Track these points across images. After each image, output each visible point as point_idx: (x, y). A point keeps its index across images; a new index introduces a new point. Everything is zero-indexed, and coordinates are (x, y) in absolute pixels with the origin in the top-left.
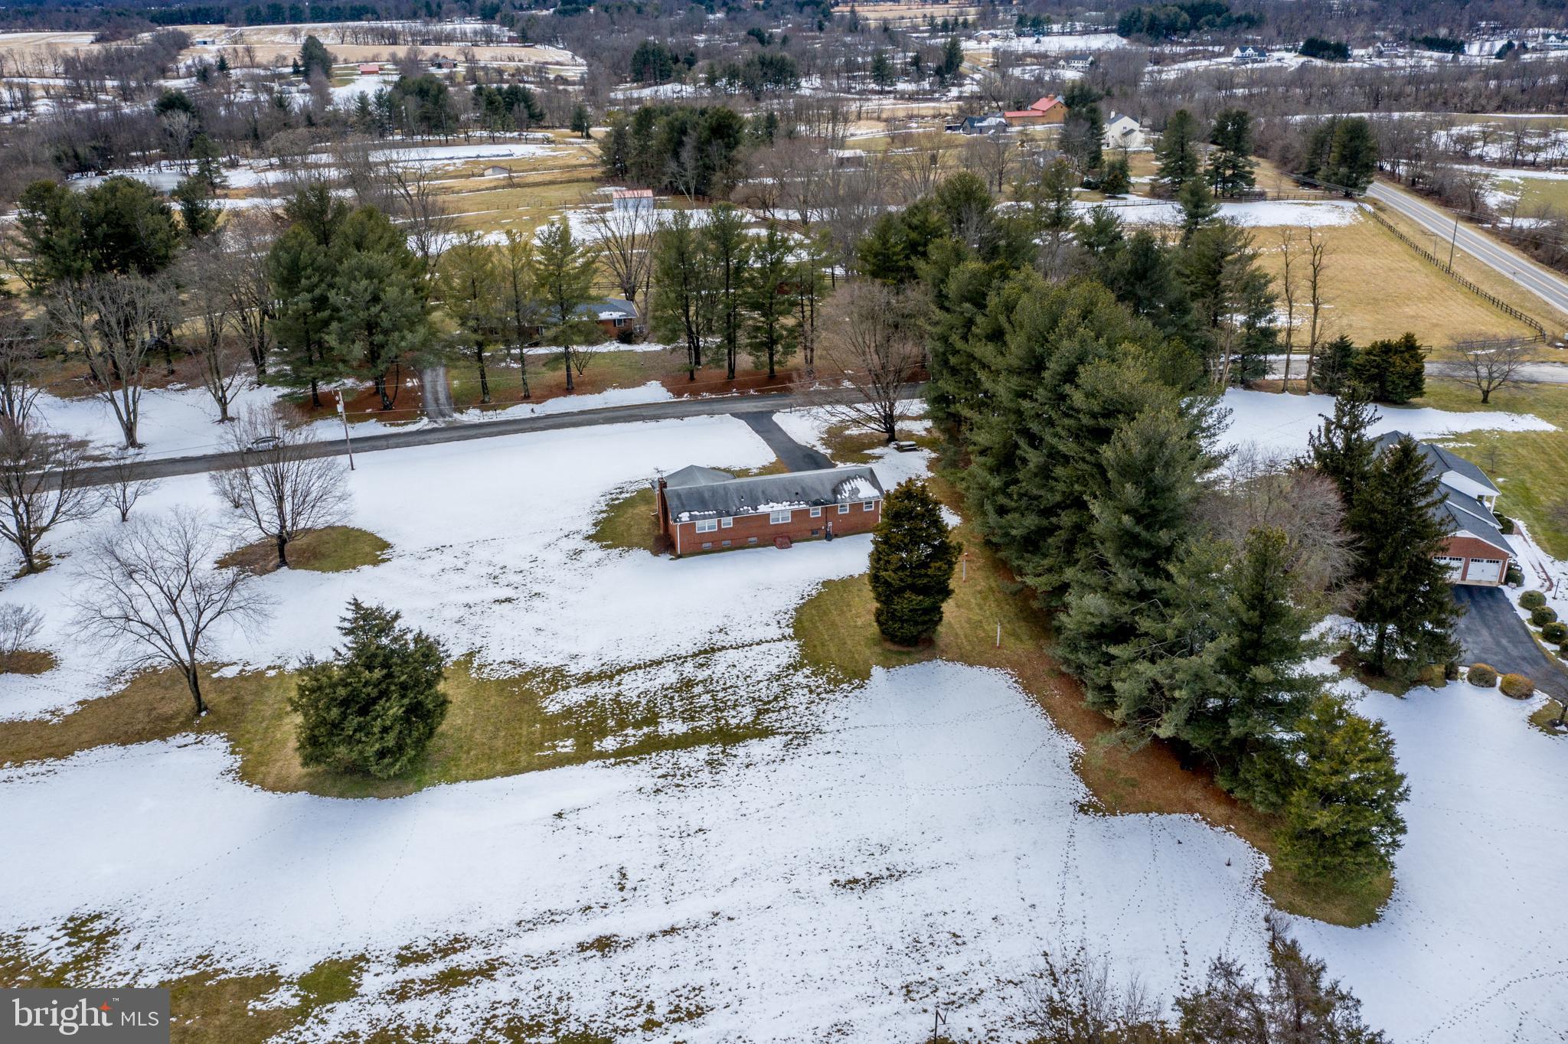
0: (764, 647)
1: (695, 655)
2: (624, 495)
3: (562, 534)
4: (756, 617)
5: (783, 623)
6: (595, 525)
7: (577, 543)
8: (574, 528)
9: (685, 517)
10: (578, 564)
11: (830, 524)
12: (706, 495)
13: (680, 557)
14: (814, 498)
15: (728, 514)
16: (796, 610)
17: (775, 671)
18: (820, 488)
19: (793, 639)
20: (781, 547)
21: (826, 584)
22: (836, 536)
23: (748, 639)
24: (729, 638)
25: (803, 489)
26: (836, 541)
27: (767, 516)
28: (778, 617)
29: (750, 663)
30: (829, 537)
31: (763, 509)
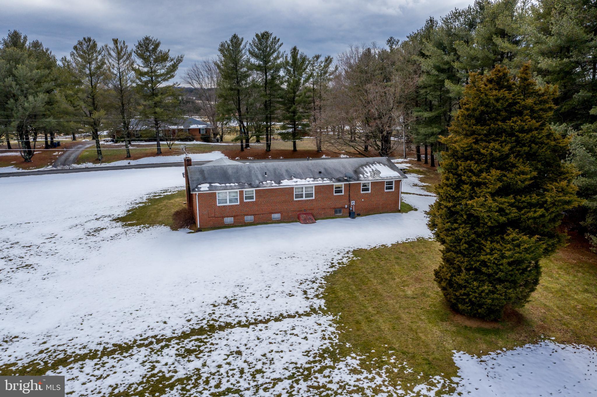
0: (286, 324)
1: (185, 336)
2: (165, 194)
3: (94, 218)
4: (276, 286)
5: (311, 293)
6: (128, 211)
7: (105, 223)
8: (107, 214)
9: (204, 187)
10: (93, 239)
11: (353, 203)
12: (230, 171)
13: (200, 230)
14: (338, 176)
15: (251, 186)
16: (326, 278)
17: (302, 361)
18: (342, 169)
19: (325, 313)
20: (305, 222)
21: (357, 252)
22: (359, 215)
23: (263, 314)
24: (238, 312)
25: (325, 169)
26: (359, 219)
27: (290, 190)
28: (304, 287)
29: (263, 348)
30: (352, 215)
31: (286, 183)
